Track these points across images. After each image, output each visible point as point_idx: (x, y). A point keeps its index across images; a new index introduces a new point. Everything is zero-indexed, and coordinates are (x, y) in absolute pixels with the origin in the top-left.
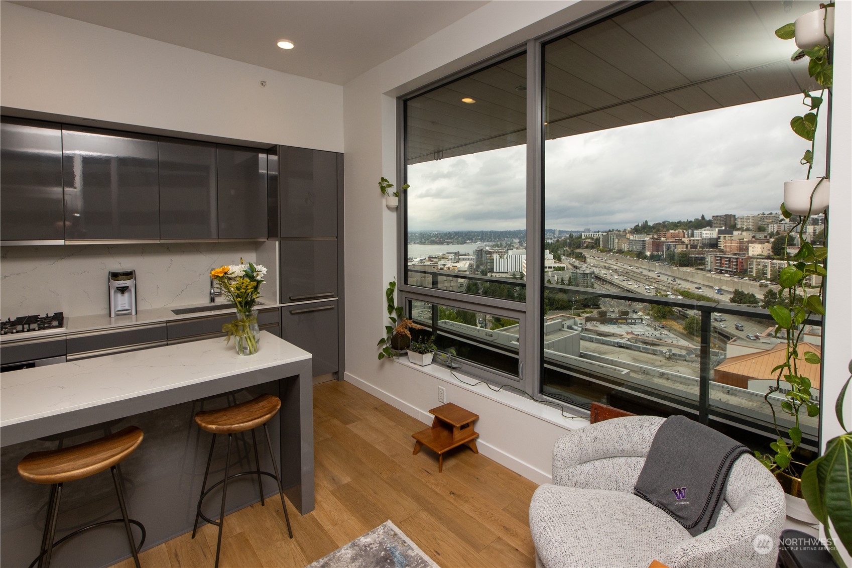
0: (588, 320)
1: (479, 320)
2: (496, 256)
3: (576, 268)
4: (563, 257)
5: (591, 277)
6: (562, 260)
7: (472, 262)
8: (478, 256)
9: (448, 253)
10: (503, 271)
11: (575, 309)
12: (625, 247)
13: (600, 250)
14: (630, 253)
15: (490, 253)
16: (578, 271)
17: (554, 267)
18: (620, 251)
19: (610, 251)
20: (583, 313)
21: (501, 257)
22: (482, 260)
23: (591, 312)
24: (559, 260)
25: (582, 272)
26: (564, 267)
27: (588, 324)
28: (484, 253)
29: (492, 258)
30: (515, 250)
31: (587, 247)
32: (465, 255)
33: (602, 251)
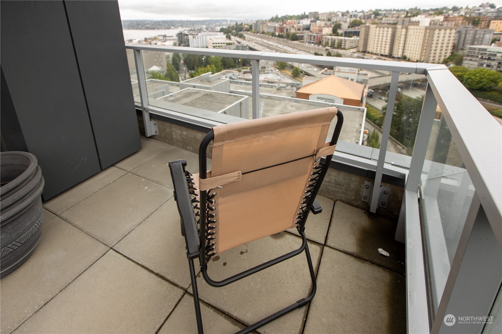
0: (245, 73)
1: (182, 78)
2: (190, 37)
3: (239, 43)
4: (232, 37)
5: (247, 48)
6: (231, 39)
7: (175, 41)
8: (179, 37)
9: (159, 36)
10: (196, 46)
11: (238, 67)
12: (266, 30)
13: (253, 32)
14: (268, 33)
15: (187, 35)
16: (239, 45)
17: (226, 43)
18: (263, 33)
19: (258, 32)
20: (242, 69)
21: (194, 37)
22: (182, 40)
23: (247, 69)
24: (230, 38)
25: (241, 45)
26: (232, 43)
27: (245, 75)
28: (183, 36)
29: (188, 38)
30: (203, 33)
31: (245, 30)
32: (170, 37)
33: (254, 33)
